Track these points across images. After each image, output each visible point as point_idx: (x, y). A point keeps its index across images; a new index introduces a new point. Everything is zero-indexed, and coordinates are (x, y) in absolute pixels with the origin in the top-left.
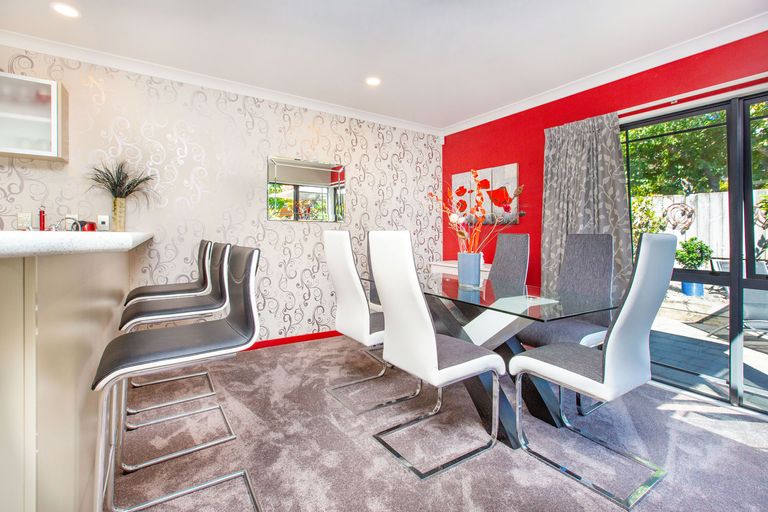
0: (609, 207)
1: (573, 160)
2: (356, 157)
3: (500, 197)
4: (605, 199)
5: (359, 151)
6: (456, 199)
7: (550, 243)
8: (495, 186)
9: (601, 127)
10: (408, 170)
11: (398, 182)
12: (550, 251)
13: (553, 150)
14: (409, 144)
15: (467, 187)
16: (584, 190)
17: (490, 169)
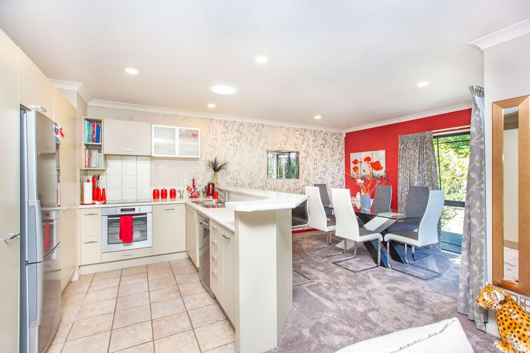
0: (429, 173)
1: (412, 151)
2: (304, 147)
3: (376, 166)
4: (428, 170)
5: (306, 144)
6: (352, 166)
7: (402, 189)
8: (374, 160)
9: (425, 137)
10: (328, 151)
11: (323, 158)
12: (402, 193)
13: (403, 146)
14: (328, 138)
15: (359, 160)
16: (417, 166)
17: (371, 152)
